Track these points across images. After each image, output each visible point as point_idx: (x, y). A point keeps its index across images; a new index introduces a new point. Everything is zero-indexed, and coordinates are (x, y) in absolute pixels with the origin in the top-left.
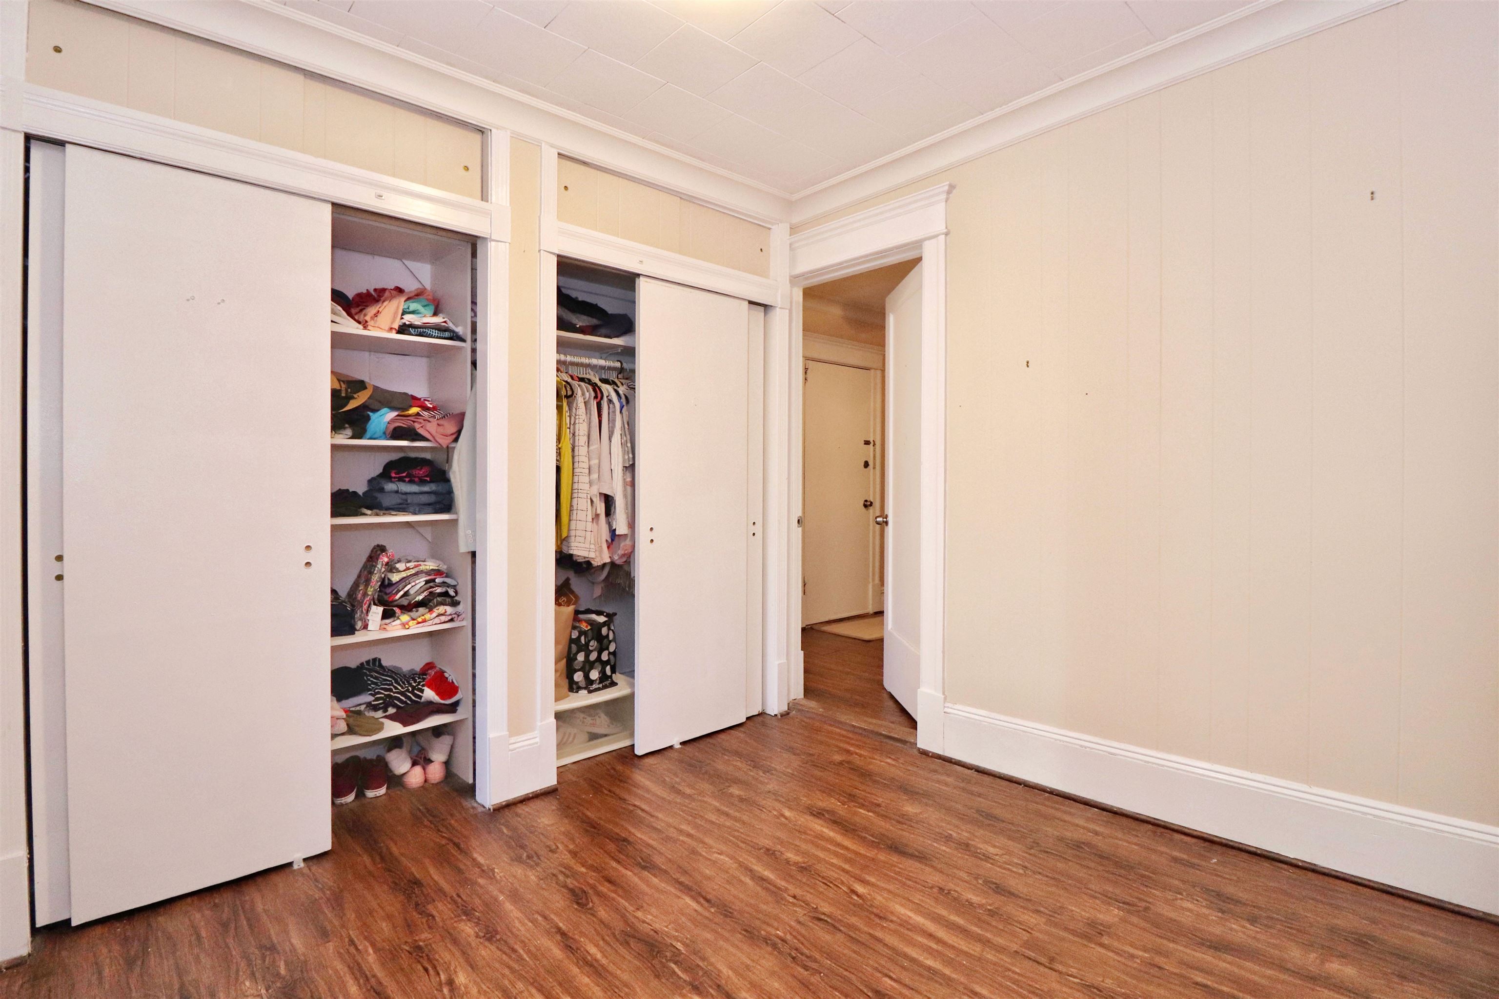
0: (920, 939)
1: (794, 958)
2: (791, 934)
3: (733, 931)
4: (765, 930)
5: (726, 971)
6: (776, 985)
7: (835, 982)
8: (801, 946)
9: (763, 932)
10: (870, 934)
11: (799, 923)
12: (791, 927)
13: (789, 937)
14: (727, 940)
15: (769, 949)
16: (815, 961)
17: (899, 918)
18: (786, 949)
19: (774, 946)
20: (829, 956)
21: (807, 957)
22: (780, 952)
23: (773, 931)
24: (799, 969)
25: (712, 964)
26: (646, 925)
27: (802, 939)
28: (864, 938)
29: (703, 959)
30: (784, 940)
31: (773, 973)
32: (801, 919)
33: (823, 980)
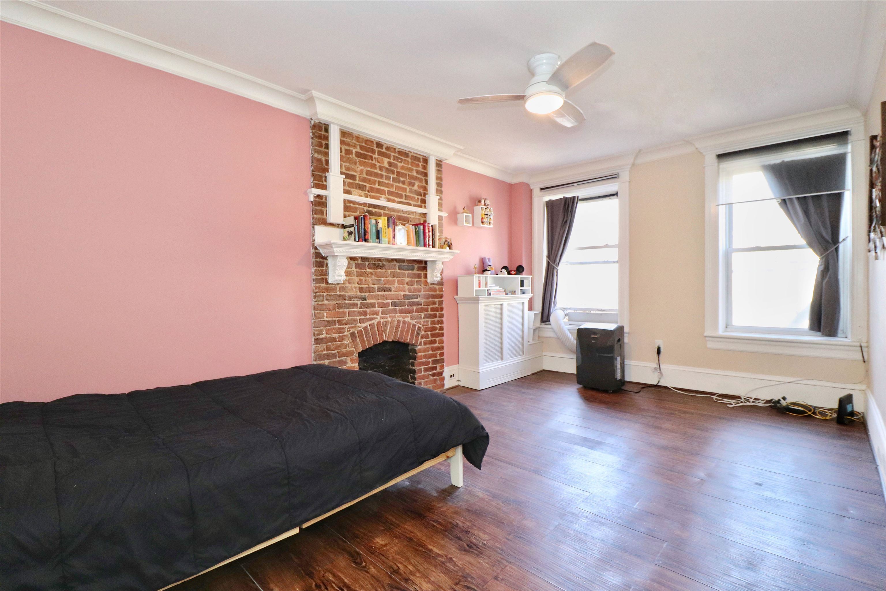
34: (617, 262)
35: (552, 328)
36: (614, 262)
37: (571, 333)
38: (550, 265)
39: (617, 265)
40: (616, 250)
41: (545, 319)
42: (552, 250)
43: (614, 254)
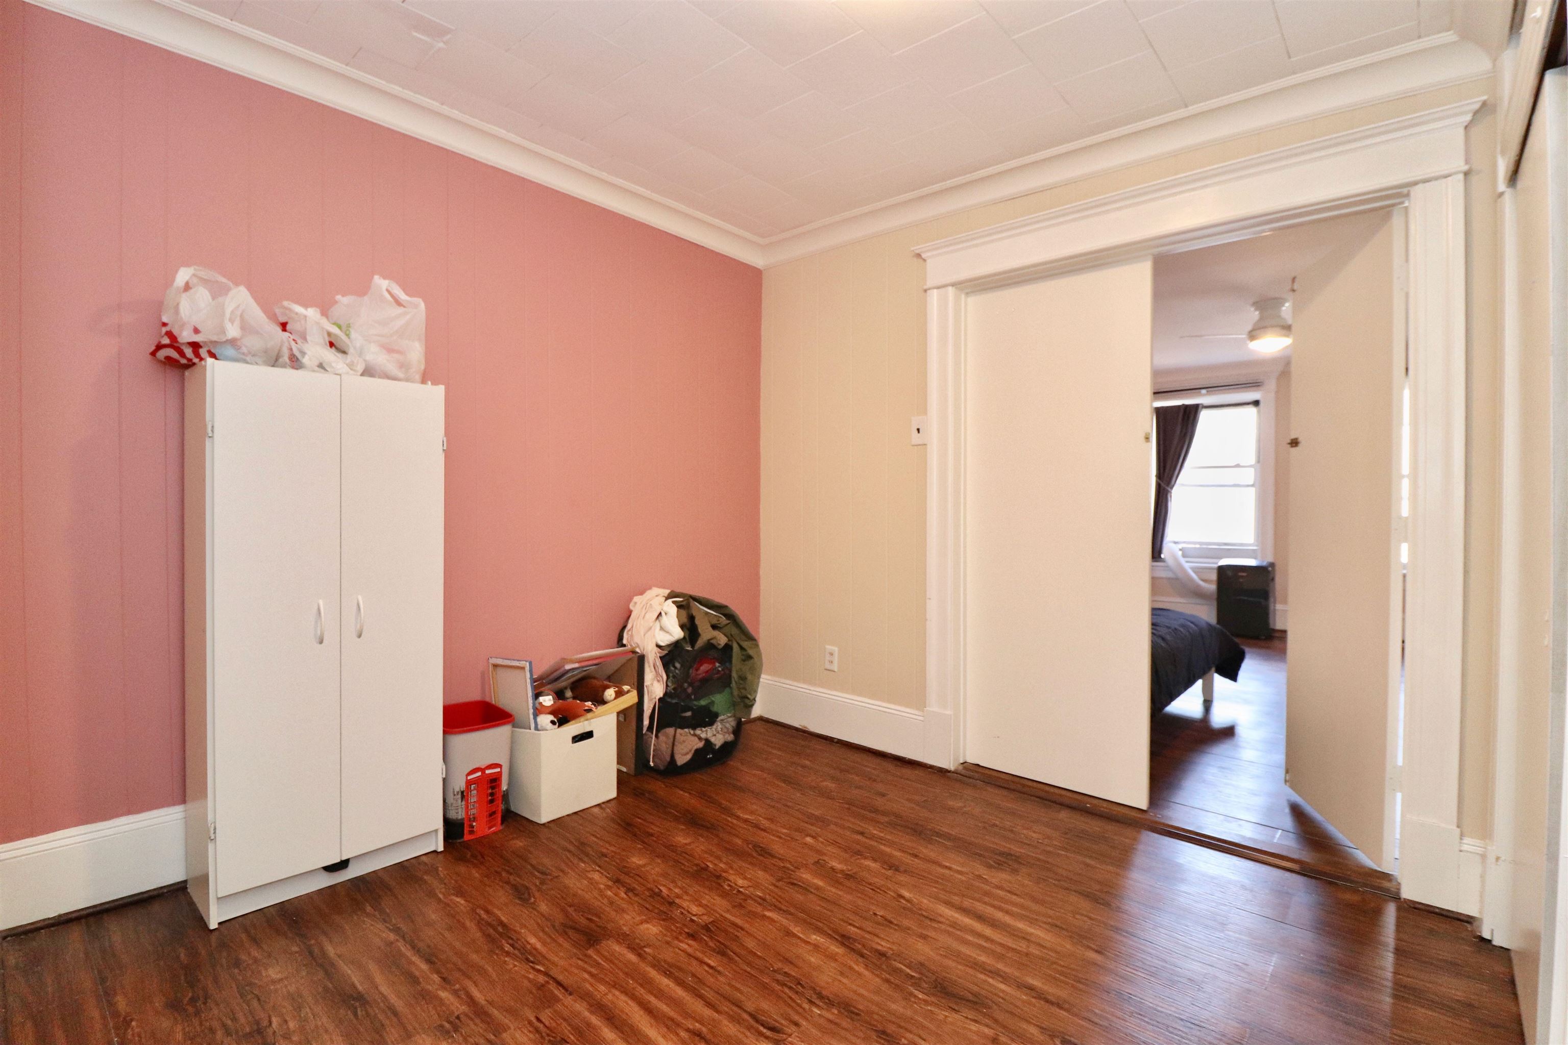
0: (664, 1008)
1: (799, 984)
2: (804, 1009)
3: (870, 1013)
4: (833, 1014)
5: (860, 969)
6: (813, 960)
7: (759, 962)
8: (793, 997)
9: (836, 1012)
10: (718, 1011)
11: (796, 1024)
12: (807, 1019)
13: (806, 1006)
14: (871, 1001)
15: (824, 993)
16: (778, 981)
17: (677, 1035)
18: (809, 993)
19: (821, 997)
20: (765, 986)
21: (785, 985)
22: (814, 989)
23: (824, 1013)
24: (793, 974)
25: (877, 976)
26: (969, 1017)
27: (793, 1004)
28: (725, 1007)
29: (887, 981)
30: (811, 1002)
31: (817, 968)
32: (794, 1028)
33: (771, 964)
34: (1253, 486)
35: (1167, 566)
36: (1248, 486)
37: (1195, 572)
38: (1162, 489)
39: (1253, 490)
40: (1252, 471)
41: (1156, 555)
42: (1164, 470)
43: (1249, 476)
